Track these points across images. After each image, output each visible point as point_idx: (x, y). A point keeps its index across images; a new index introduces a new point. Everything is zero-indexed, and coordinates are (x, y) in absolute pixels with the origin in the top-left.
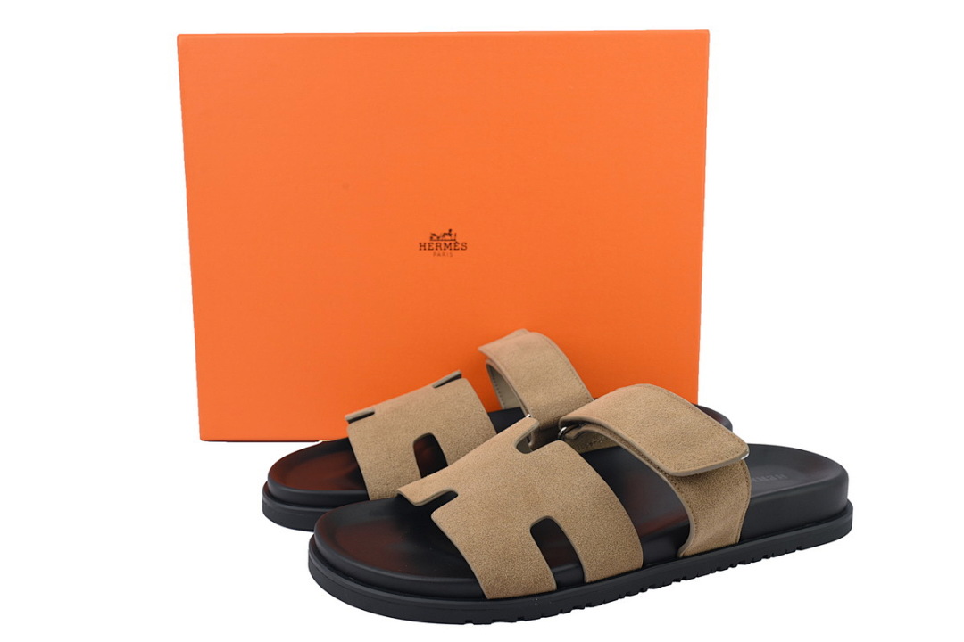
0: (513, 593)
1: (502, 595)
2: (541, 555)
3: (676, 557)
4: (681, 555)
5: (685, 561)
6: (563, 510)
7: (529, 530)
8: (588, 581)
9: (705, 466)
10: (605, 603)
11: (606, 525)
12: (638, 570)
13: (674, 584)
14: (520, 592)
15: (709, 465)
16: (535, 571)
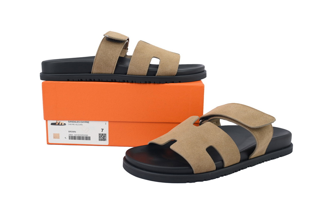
0: (203, 171)
1: (199, 172)
2: (211, 158)
3: (248, 159)
4: (250, 158)
5: (251, 160)
6: (215, 143)
7: (205, 150)
8: (225, 166)
9: (262, 125)
10: (229, 174)
11: (230, 148)
12: (238, 163)
13: (248, 168)
14: (205, 171)
15: (264, 124)
16: (209, 164)
